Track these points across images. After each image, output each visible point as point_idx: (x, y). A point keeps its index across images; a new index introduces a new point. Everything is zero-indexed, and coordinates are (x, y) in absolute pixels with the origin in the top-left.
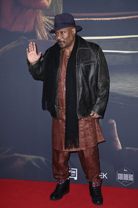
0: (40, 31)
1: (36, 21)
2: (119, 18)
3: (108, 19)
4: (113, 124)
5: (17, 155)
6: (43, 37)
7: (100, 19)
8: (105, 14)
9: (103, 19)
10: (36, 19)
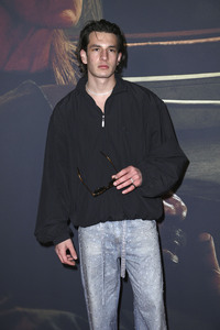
0: (61, 69)
1: (53, 51)
2: (211, 40)
3: (191, 42)
4: (209, 242)
5: (20, 309)
6: (66, 79)
7: (175, 43)
8: (184, 33)
9: (181, 42)
10: (52, 47)
